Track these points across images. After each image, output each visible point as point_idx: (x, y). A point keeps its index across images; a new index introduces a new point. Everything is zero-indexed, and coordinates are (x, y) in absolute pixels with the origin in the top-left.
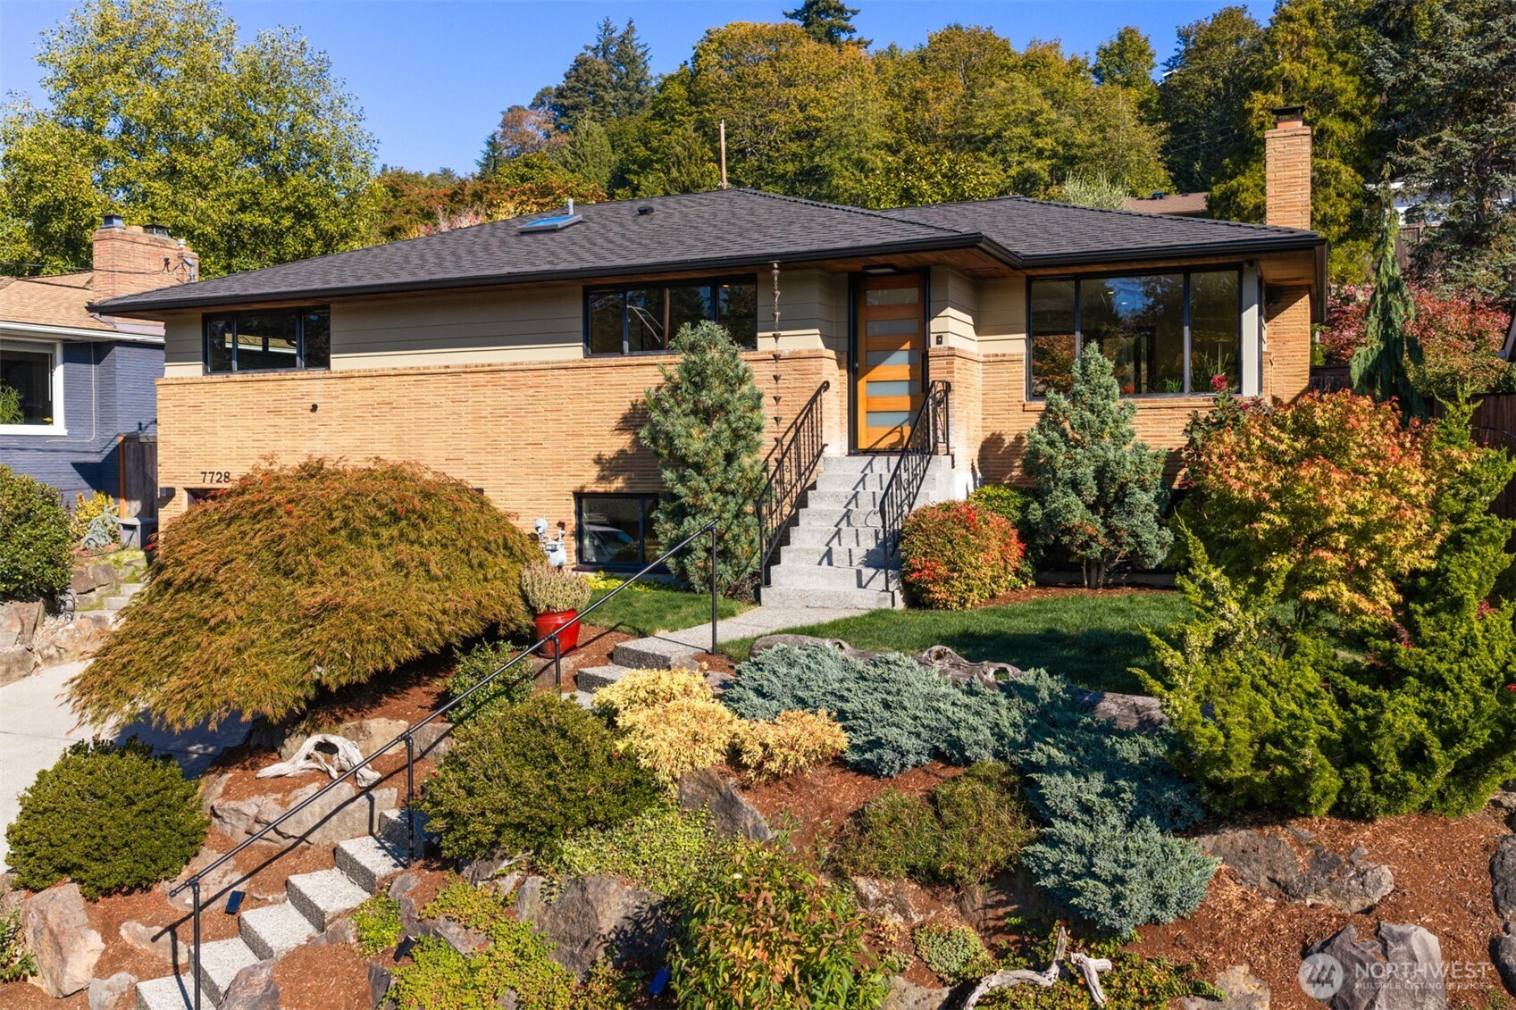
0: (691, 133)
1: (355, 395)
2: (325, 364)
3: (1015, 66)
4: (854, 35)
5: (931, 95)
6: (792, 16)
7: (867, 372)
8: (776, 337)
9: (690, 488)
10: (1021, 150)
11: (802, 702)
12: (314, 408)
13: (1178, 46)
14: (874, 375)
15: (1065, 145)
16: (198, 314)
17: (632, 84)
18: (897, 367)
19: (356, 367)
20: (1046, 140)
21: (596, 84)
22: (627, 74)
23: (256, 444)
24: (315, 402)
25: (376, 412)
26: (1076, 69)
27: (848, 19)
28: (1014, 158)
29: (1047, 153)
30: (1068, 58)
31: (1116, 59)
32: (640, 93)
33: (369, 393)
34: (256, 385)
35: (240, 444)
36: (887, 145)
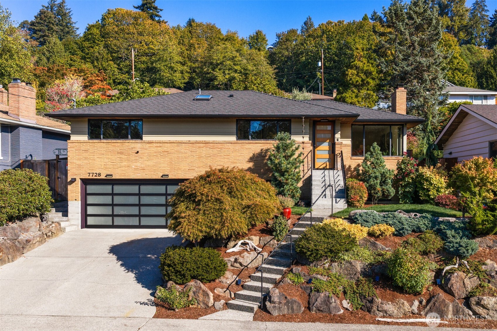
0: (102, 48)
1: (153, 149)
2: (141, 138)
3: (223, 39)
4: (161, 18)
5: (196, 46)
6: (137, 8)
7: (317, 148)
8: (303, 137)
9: (285, 178)
10: (229, 70)
11: (376, 223)
12: (138, 152)
13: (276, 39)
14: (318, 148)
15: (244, 69)
16: (87, 119)
17: (64, 24)
18: (325, 146)
19: (155, 140)
20: (238, 67)
21: (49, 22)
22: (62, 20)
23: (112, 164)
24: (138, 150)
25: (162, 154)
26: (243, 42)
27: (158, 12)
28: (227, 72)
29: (238, 71)
30: (240, 38)
31: (255, 40)
32: (68, 28)
33: (159, 148)
34: (113, 144)
35: (105, 164)
36: (180, 62)
